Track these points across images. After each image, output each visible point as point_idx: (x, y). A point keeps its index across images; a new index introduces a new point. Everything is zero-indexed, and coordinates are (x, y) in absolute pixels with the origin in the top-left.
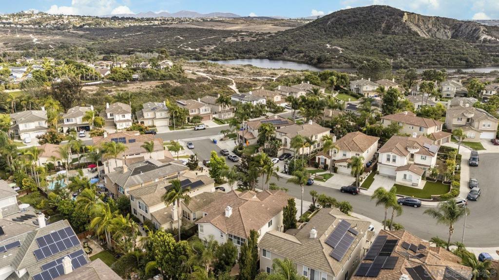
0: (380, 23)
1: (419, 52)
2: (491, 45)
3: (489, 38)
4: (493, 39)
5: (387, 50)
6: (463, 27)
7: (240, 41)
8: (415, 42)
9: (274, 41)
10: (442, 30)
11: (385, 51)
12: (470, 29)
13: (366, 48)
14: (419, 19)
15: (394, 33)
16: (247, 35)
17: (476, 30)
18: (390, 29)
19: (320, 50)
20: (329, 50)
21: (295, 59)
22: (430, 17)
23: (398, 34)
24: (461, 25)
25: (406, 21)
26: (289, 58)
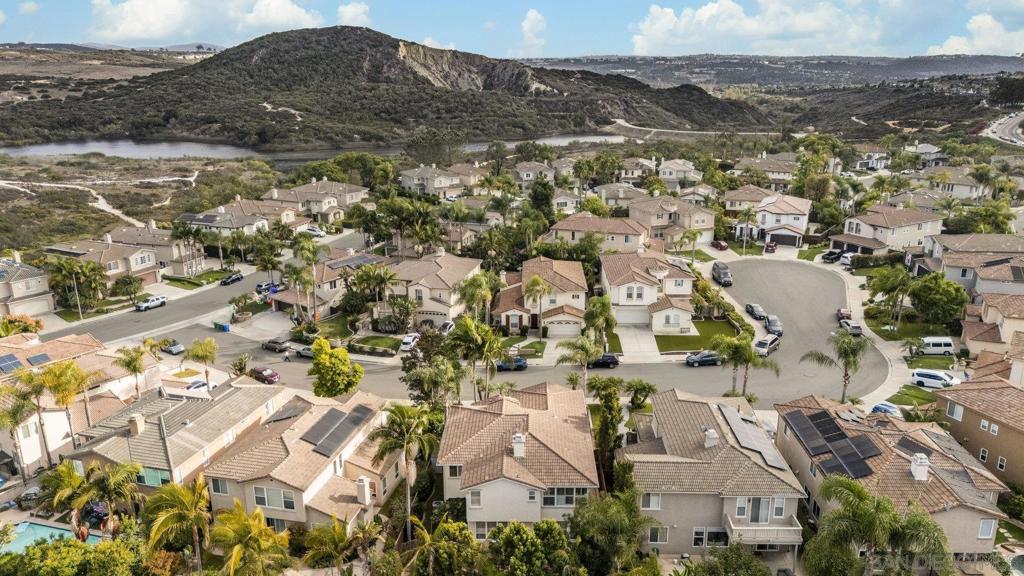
0: (359, 61)
1: (444, 115)
2: (547, 99)
3: (543, 87)
4: (549, 89)
5: (387, 112)
6: (499, 70)
7: (39, 99)
8: (433, 96)
9: (134, 99)
10: (466, 75)
11: (383, 115)
12: (510, 73)
13: (346, 109)
14: (425, 54)
15: (388, 80)
16: (55, 86)
17: (520, 75)
18: (379, 72)
19: (254, 115)
20: (273, 116)
21: (201, 136)
22: (442, 51)
23: (395, 82)
24: (494, 66)
25: (404, 57)
26: (185, 134)
